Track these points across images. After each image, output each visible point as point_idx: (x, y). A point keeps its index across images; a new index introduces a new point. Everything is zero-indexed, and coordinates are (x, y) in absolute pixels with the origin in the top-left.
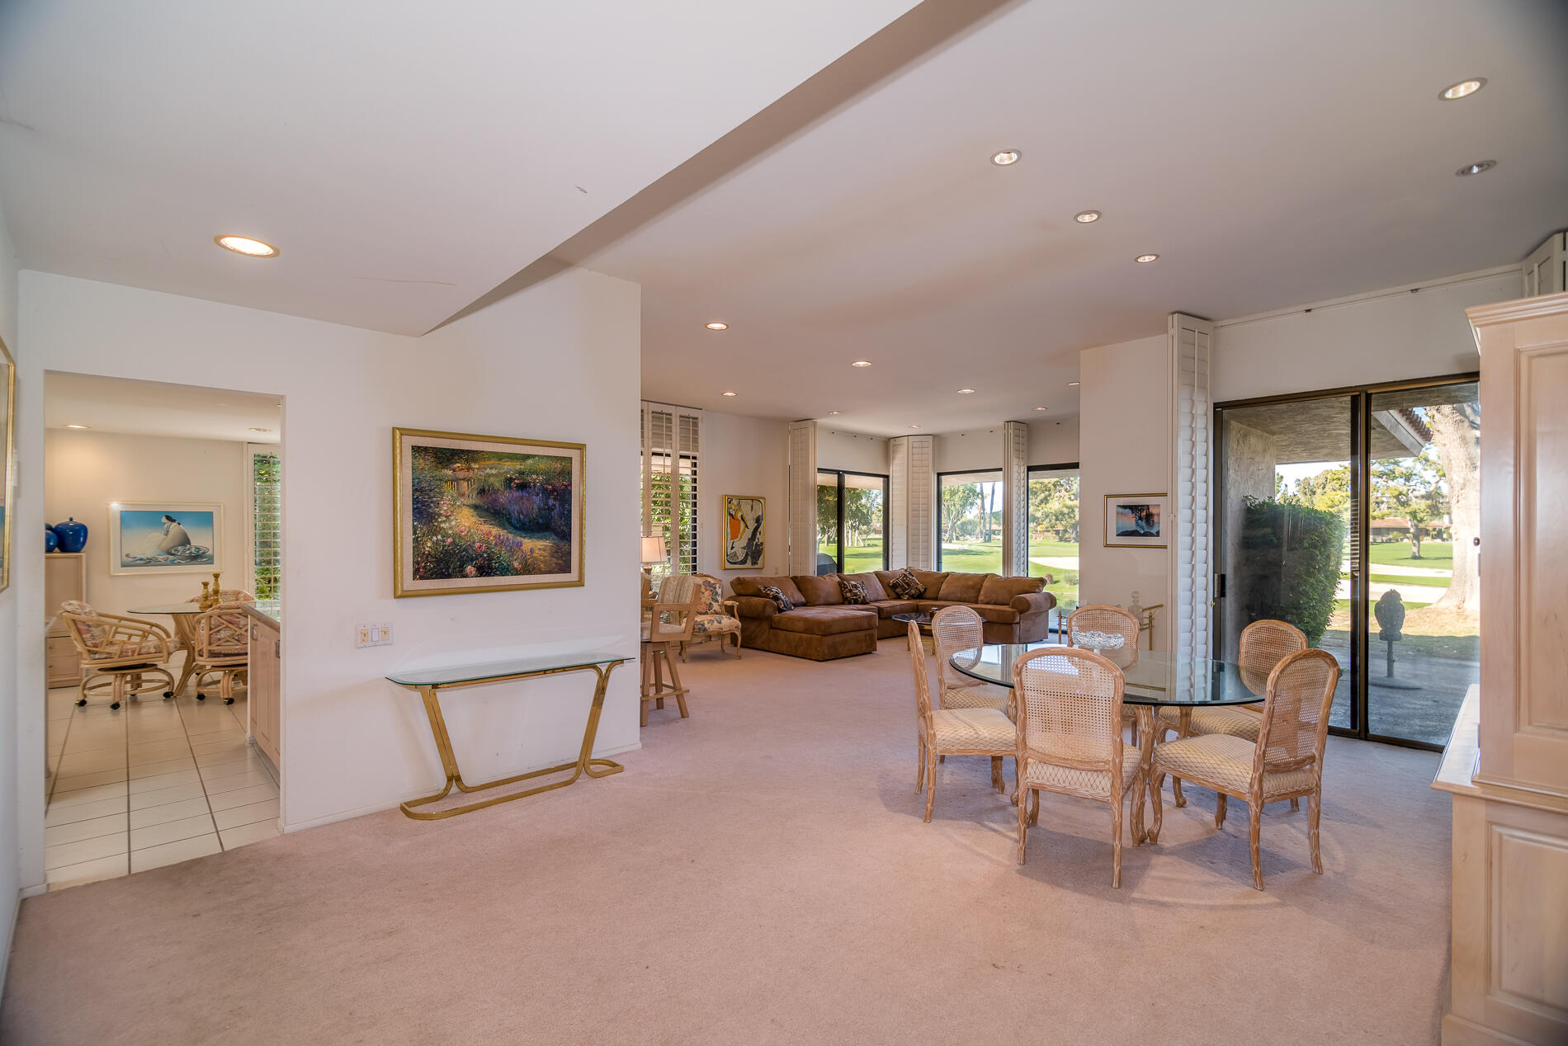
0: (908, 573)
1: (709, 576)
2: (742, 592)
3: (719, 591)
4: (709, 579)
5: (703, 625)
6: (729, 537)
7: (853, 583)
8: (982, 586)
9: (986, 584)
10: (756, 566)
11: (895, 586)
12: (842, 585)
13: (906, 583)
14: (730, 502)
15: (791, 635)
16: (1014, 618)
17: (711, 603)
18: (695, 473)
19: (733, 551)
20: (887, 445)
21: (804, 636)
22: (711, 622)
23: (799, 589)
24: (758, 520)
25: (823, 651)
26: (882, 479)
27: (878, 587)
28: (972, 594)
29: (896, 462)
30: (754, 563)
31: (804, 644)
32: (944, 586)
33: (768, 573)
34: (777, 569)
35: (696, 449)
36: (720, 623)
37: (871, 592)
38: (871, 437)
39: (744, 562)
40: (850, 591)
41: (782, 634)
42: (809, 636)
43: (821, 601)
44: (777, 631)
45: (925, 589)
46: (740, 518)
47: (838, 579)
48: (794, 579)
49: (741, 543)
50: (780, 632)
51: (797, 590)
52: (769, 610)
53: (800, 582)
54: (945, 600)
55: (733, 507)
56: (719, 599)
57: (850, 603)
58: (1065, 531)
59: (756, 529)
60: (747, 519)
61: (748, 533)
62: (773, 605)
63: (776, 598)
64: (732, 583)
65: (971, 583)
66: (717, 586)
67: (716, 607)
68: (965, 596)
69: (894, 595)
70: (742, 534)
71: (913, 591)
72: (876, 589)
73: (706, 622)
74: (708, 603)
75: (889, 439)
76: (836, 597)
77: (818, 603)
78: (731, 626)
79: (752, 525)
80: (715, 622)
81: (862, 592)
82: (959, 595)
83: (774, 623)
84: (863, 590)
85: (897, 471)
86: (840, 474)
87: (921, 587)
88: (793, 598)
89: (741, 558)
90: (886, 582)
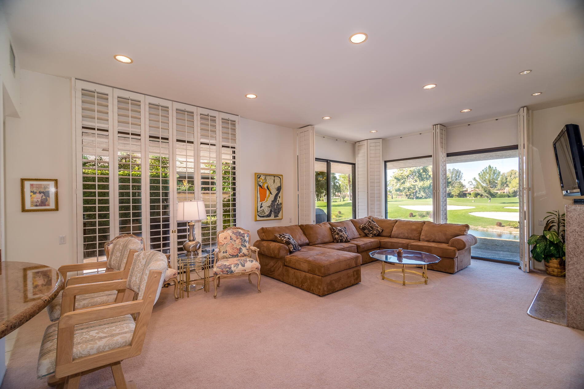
0: (371, 220)
1: (240, 228)
2: (265, 238)
3: (247, 239)
4: (240, 230)
5: (230, 268)
6: (259, 200)
7: (339, 228)
8: (422, 229)
9: (425, 228)
10: (277, 218)
11: (364, 229)
12: (332, 230)
13: (371, 227)
14: (259, 178)
15: (298, 273)
16: (455, 254)
17: (240, 248)
18: (234, 158)
19: (261, 209)
20: (354, 145)
21: (308, 275)
22: (237, 265)
23: (305, 234)
24: (279, 189)
25: (323, 288)
26: (351, 166)
27: (354, 230)
28: (415, 234)
29: (360, 155)
30: (276, 216)
31: (309, 281)
32: (395, 229)
33: (284, 223)
34: (291, 219)
35: (234, 140)
36: (243, 266)
37: (350, 233)
38: (345, 141)
39: (269, 215)
40: (338, 234)
41: (292, 271)
42: (311, 275)
43: (319, 241)
44: (287, 268)
45: (383, 230)
46: (266, 188)
47: (329, 226)
48: (301, 227)
49: (267, 204)
50: (290, 269)
51: (303, 235)
52: (282, 253)
53: (305, 229)
54: (397, 238)
55: (261, 181)
56: (247, 244)
57: (338, 242)
58: (410, 195)
59: (277, 195)
60: (271, 188)
61: (272, 197)
62: (285, 248)
63: (288, 243)
64: (258, 232)
65: (414, 227)
66: (246, 235)
67: (244, 250)
68: (410, 235)
69: (364, 234)
70: (268, 198)
71: (375, 232)
72: (353, 231)
73: (232, 266)
74: (238, 248)
75: (356, 143)
76: (328, 238)
77: (316, 243)
78: (252, 268)
79: (274, 192)
80: (240, 266)
81: (345, 234)
82: (406, 235)
83: (287, 262)
84: (346, 232)
85: (360, 161)
86: (328, 162)
87: (379, 229)
88: (300, 240)
89: (267, 213)
90: (358, 226)
